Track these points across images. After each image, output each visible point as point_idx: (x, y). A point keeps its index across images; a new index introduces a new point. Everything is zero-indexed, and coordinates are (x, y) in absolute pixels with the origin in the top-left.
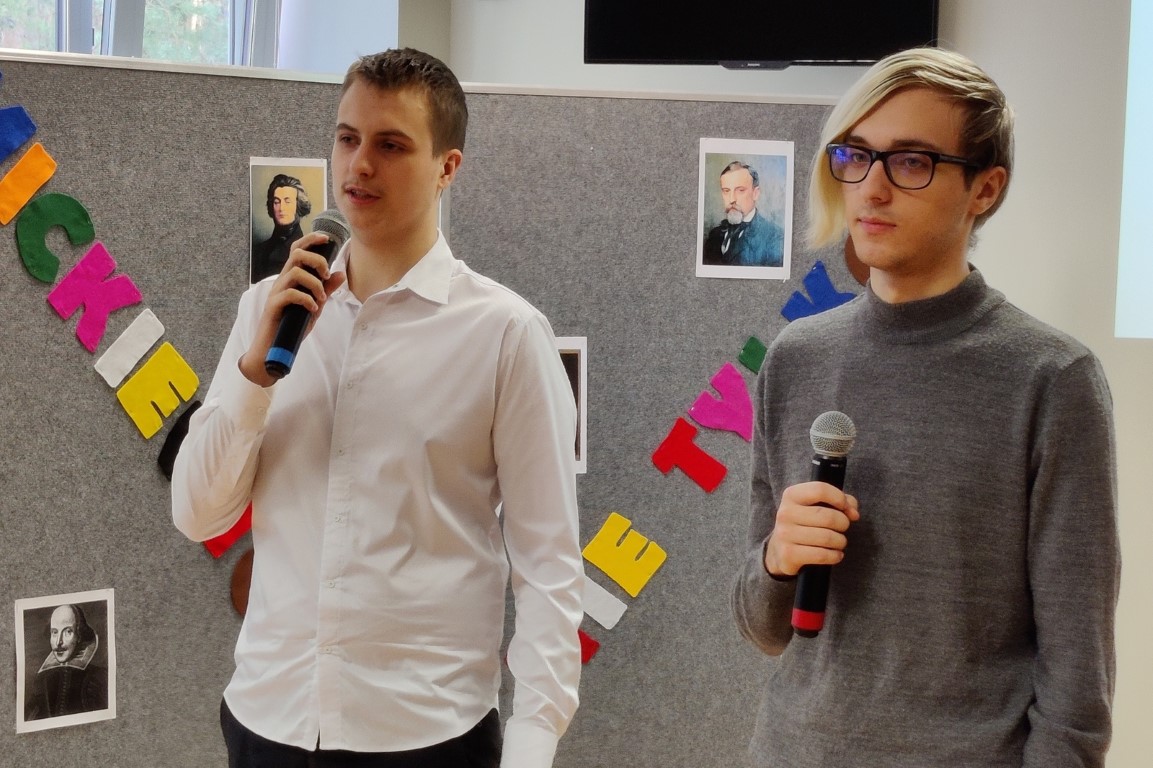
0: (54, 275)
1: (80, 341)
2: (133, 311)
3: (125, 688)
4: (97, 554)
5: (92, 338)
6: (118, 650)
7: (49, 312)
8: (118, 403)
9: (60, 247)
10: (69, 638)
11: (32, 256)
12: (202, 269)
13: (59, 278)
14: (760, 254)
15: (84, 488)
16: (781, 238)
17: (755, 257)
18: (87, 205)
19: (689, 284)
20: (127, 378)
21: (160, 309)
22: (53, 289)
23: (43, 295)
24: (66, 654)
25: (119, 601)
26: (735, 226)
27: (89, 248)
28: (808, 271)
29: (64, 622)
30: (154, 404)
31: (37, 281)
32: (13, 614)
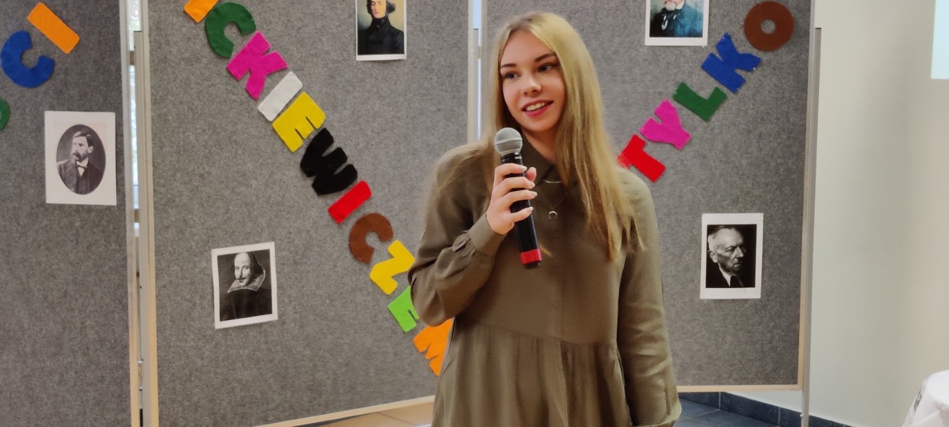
0: (230, 52)
1: (248, 93)
2: (282, 73)
3: (283, 302)
4: (263, 222)
5: (256, 91)
6: (278, 279)
7: (228, 75)
8: (274, 130)
9: (234, 36)
10: (246, 272)
11: (216, 42)
12: (326, 48)
13: (234, 54)
14: (687, 29)
15: (254, 182)
16: (701, 19)
17: (684, 32)
18: (250, 9)
19: (641, 50)
20: (279, 115)
21: (299, 72)
22: (230, 61)
23: (223, 66)
24: (245, 281)
25: (278, 249)
26: (671, 12)
27: (253, 35)
28: (719, 40)
29: (243, 262)
30: (296, 130)
31: (220, 56)
32: (211, 257)
